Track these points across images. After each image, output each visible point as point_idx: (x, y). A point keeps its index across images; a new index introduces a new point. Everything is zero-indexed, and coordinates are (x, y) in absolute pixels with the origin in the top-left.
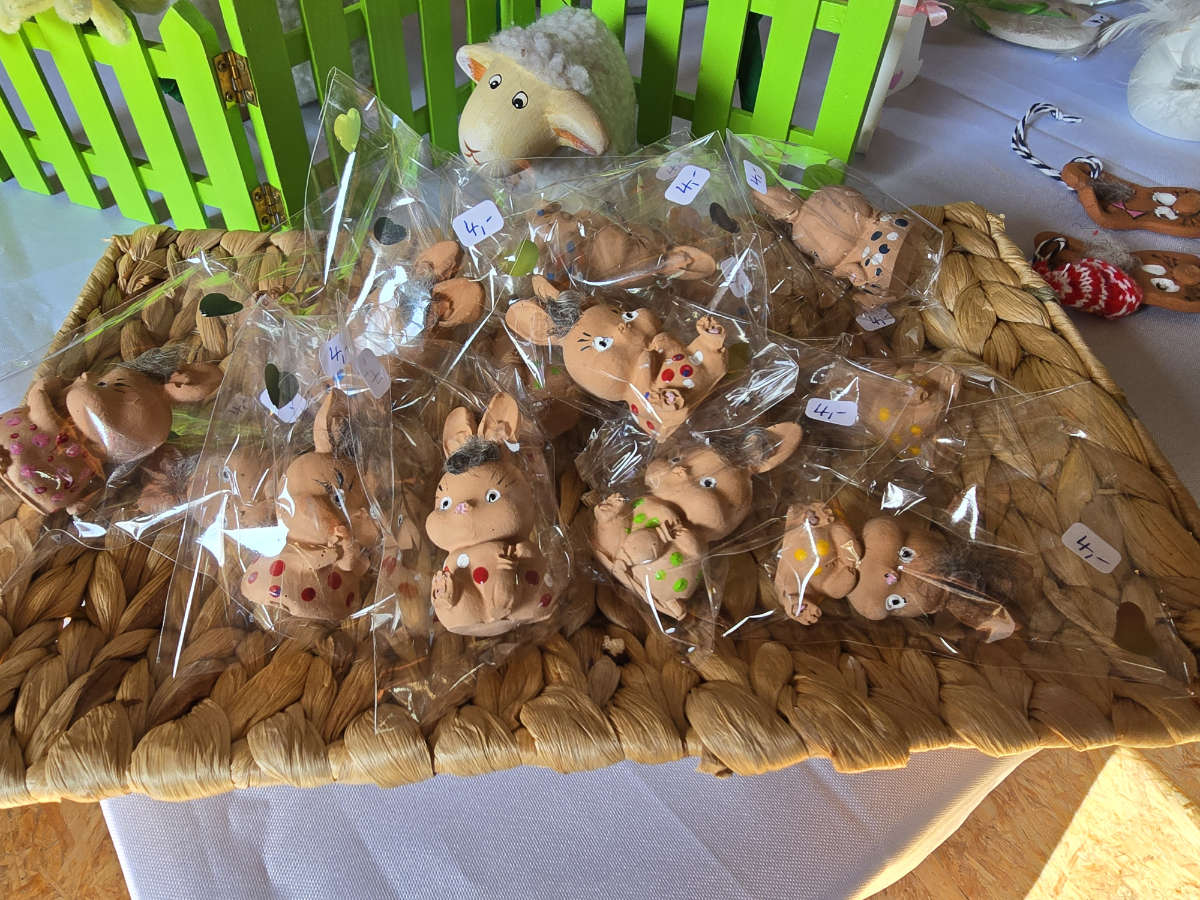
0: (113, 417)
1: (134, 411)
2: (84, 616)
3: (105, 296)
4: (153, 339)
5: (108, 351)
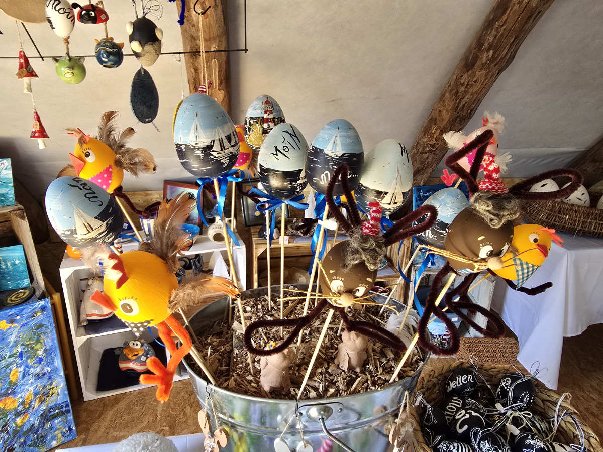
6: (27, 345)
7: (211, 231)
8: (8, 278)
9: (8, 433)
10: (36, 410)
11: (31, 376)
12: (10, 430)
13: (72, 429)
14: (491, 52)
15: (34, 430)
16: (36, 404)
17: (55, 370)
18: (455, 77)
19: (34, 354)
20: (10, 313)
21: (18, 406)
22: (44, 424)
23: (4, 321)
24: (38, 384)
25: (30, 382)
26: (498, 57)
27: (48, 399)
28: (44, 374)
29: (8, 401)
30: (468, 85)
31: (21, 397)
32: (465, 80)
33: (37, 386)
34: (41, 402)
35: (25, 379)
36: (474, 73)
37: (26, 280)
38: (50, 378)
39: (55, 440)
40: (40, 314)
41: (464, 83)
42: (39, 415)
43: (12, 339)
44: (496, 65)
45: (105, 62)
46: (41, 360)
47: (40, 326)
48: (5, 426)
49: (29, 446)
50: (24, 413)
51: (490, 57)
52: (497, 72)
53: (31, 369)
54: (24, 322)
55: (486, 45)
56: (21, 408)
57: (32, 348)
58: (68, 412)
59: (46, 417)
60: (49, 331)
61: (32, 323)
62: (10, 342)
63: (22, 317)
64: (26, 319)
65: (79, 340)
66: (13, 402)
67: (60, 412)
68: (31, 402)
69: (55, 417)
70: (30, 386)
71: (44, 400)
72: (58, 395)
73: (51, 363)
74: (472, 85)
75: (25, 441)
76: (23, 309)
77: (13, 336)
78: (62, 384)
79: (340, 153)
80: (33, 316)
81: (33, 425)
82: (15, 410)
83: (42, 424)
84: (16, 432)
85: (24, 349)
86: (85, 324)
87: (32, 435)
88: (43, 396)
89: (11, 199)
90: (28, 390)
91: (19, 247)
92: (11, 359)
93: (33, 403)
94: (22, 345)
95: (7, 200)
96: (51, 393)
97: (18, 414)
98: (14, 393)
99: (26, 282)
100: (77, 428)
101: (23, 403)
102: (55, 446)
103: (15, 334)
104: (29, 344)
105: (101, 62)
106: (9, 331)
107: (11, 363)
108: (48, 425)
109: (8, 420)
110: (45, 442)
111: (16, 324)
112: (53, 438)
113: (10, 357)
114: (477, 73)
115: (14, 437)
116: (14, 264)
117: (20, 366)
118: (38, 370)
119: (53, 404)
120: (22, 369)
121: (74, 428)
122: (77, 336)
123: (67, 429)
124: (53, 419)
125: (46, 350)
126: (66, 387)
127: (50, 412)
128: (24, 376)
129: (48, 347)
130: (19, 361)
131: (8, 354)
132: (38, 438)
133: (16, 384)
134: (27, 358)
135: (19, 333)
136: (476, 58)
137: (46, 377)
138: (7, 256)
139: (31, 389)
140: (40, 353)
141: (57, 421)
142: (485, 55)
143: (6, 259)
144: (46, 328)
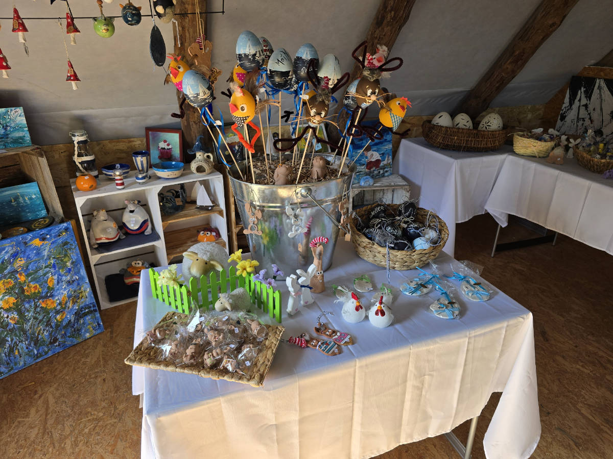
0: (160, 333)
1: (162, 333)
2: (149, 355)
3: (164, 320)
4: (167, 326)
5: (162, 327)
6: (58, 258)
7: (194, 165)
8: (27, 211)
9: (51, 327)
10: (71, 309)
11: (64, 282)
12: (53, 324)
13: (100, 324)
14: (393, 12)
15: (72, 324)
16: (70, 305)
17: (81, 278)
18: (370, 33)
19: (64, 266)
20: (42, 233)
21: (57, 306)
22: (78, 320)
23: (38, 239)
24: (70, 289)
25: (63, 287)
26: (397, 16)
27: (79, 301)
28: (73, 281)
29: (49, 302)
30: (380, 38)
31: (59, 299)
32: (377, 34)
33: (69, 290)
34: (74, 303)
35: (59, 285)
36: (383, 29)
37: (43, 211)
38: (78, 284)
39: (88, 332)
40: (65, 233)
41: (377, 37)
42: (74, 313)
43: (46, 253)
44: (397, 22)
45: (130, 21)
46: (70, 270)
47: (65, 243)
48: (49, 321)
49: (69, 337)
50: (62, 311)
51: (393, 16)
52: (398, 27)
53: (63, 277)
54: (53, 240)
55: (389, 8)
56: (59, 307)
57: (62, 260)
58: (95, 311)
59: (79, 315)
60: (73, 247)
61: (60, 241)
62: (44, 256)
63: (50, 235)
64: (54, 238)
65: (94, 258)
66: (53, 303)
67: (89, 311)
68: (66, 303)
69: (86, 314)
70: (64, 291)
71: (76, 302)
72: (86, 297)
73: (78, 273)
74: (382, 38)
75: (65, 333)
76: (51, 230)
77: (47, 251)
78: (88, 290)
79: (309, 59)
80: (60, 236)
81: (70, 321)
82: (55, 308)
83: (77, 320)
84: (57, 326)
85: (55, 261)
86: (96, 246)
87: (70, 328)
88: (75, 298)
89: (28, 141)
90: (63, 293)
91: (34, 184)
92: (48, 269)
93: (68, 304)
94: (54, 258)
95: (25, 141)
96: (81, 296)
97: (58, 312)
98: (52, 296)
99: (44, 213)
100: (103, 324)
101: (60, 304)
102: (88, 337)
103: (47, 249)
104: (59, 258)
105: (127, 21)
106: (42, 247)
107: (47, 273)
108: (82, 321)
109: (51, 317)
110: (80, 334)
111: (47, 242)
112: (86, 331)
113: (46, 267)
114: (385, 29)
115: (57, 329)
116: (31, 199)
117: (55, 275)
118: (69, 278)
119: (83, 305)
120: (56, 277)
121: (101, 324)
122: (92, 255)
123: (97, 324)
124: (85, 316)
125: (72, 263)
126: (91, 291)
127: (82, 311)
128: (58, 283)
129: (74, 260)
130: (53, 270)
131: (44, 265)
132: (75, 330)
133: (53, 289)
134: (59, 269)
135: (50, 248)
136: (383, 18)
137: (76, 283)
138: (23, 192)
139: (65, 292)
140: (69, 264)
141: (88, 318)
142: (389, 15)
143: (24, 195)
144: (71, 245)
